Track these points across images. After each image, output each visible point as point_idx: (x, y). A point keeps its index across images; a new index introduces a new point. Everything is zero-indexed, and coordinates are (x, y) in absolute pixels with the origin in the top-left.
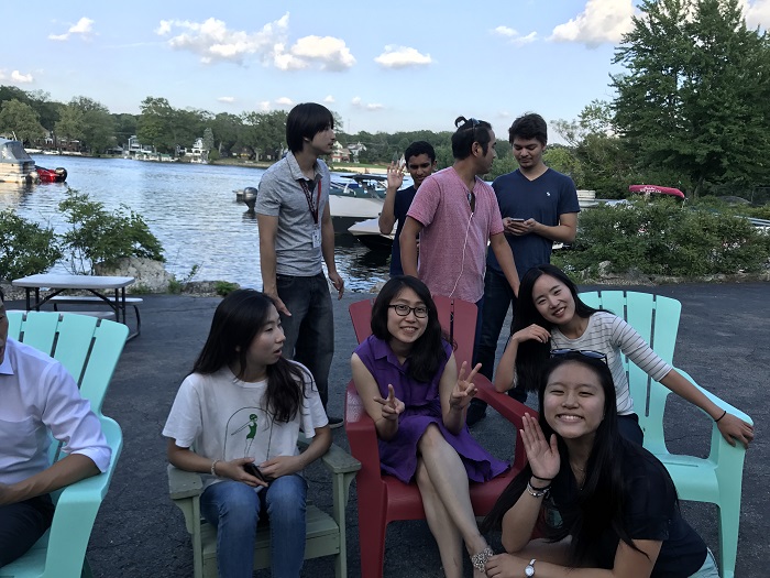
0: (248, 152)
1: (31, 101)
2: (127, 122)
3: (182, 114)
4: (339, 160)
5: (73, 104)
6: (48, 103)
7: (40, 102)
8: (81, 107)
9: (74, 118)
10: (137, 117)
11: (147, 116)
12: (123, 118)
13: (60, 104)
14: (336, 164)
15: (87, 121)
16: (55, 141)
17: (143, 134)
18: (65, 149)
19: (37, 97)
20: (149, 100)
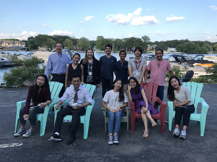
0: (124, 49)
1: (71, 39)
2: (93, 43)
3: (107, 39)
4: (149, 50)
5: (81, 39)
6: (75, 39)
7: (73, 39)
8: (82, 40)
9: (81, 42)
10: (96, 41)
11: (98, 41)
12: (92, 42)
13: (78, 39)
14: (148, 51)
15: (84, 43)
16: (76, 49)
17: (97, 46)
18: (79, 50)
19: (73, 38)
20: (99, 37)
